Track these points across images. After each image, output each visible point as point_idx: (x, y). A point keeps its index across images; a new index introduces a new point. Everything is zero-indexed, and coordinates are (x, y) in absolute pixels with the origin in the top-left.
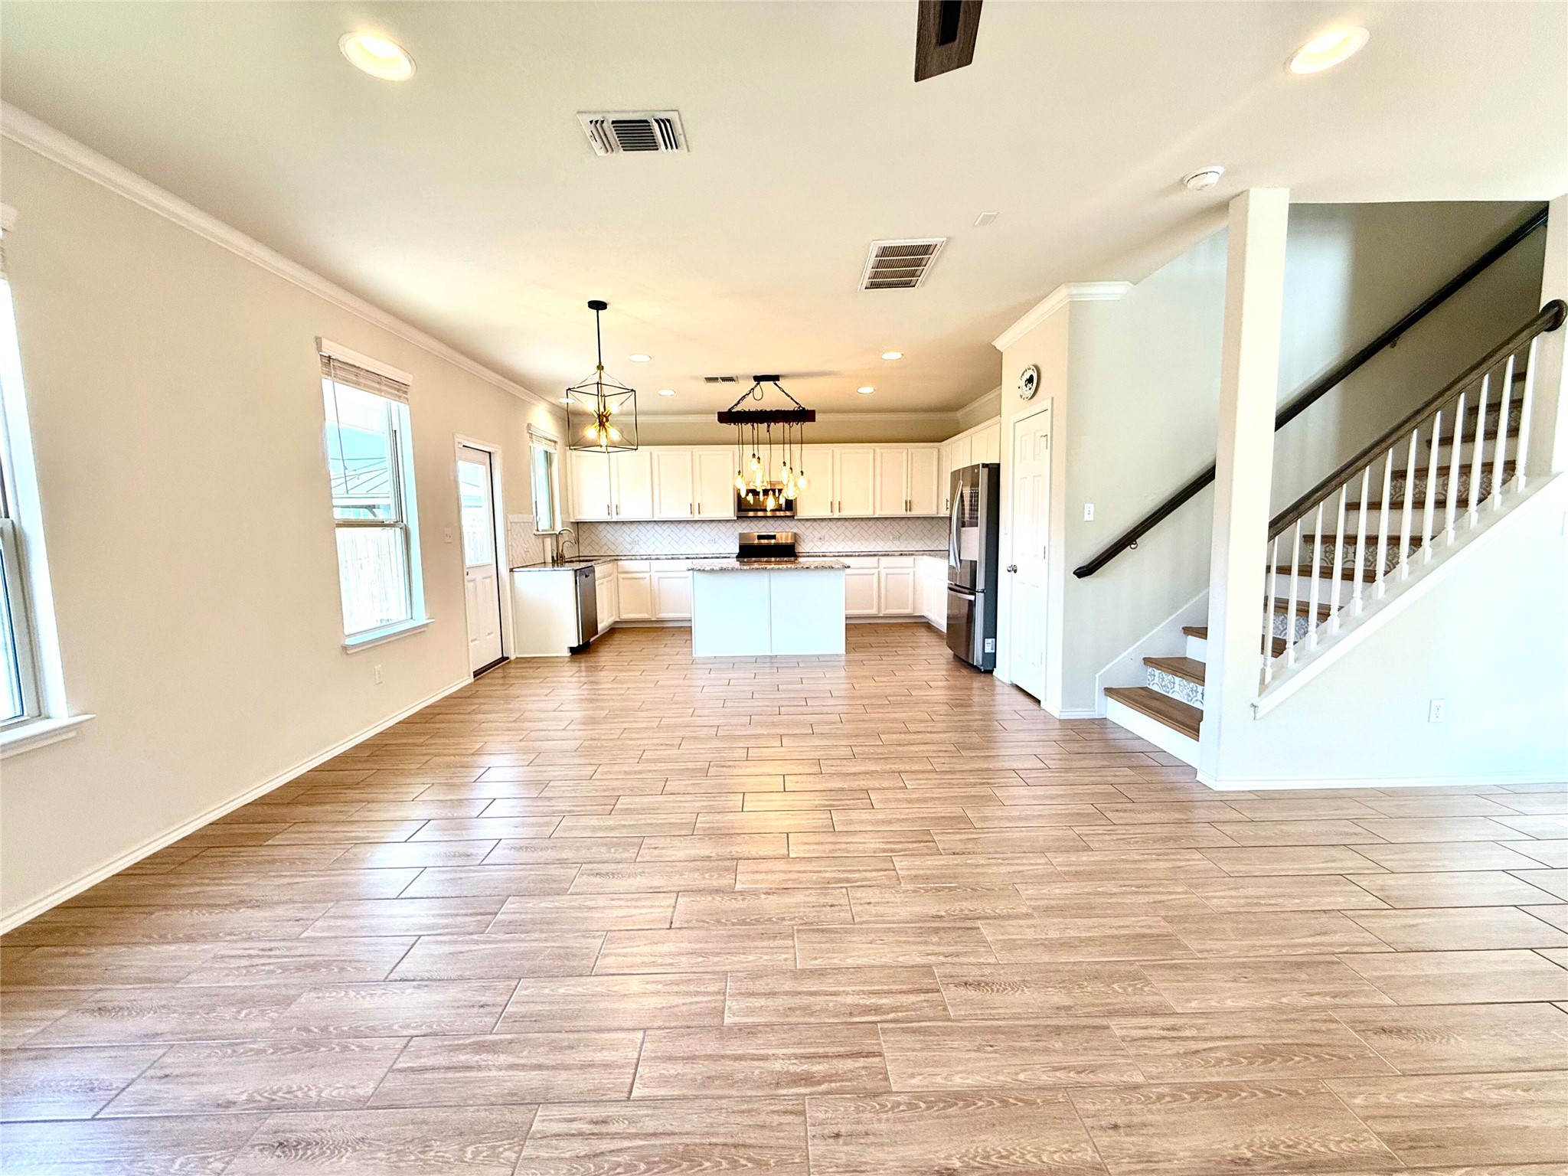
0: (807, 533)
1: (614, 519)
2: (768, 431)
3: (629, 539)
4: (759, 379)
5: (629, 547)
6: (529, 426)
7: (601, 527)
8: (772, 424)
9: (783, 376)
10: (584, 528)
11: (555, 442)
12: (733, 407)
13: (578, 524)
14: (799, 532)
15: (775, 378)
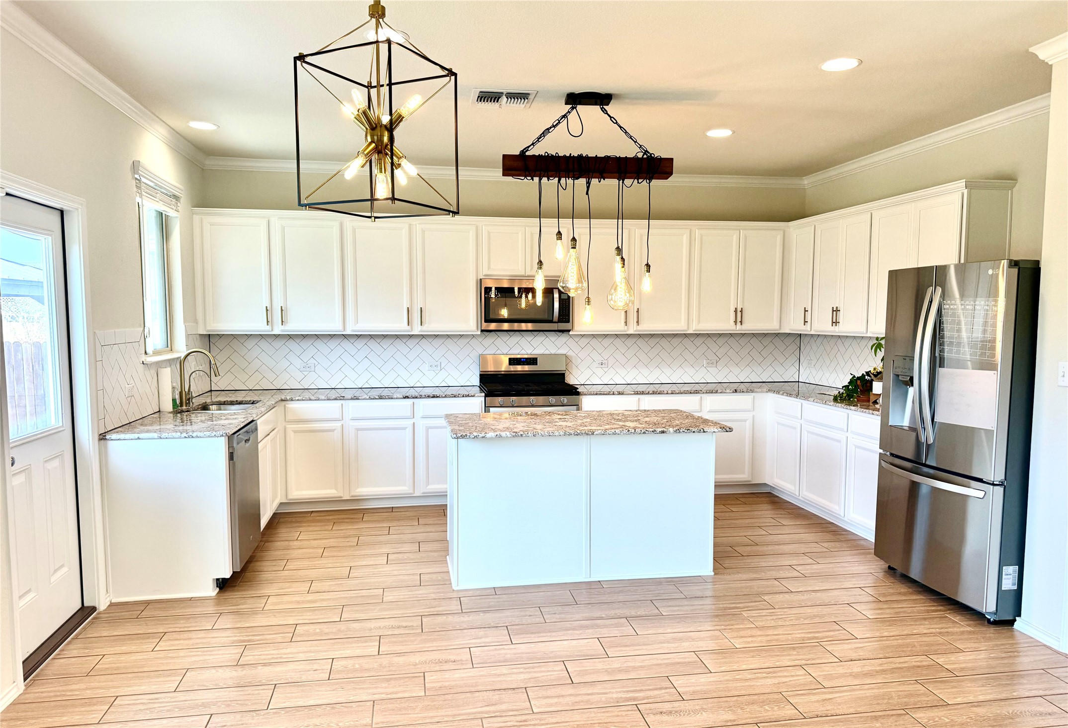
0: (582, 354)
1: (277, 331)
2: (587, 193)
3: (298, 363)
4: (575, 99)
5: (299, 376)
6: (135, 166)
7: (250, 344)
8: (594, 181)
9: (619, 96)
10: (221, 344)
11: (176, 198)
12: (527, 149)
13: (209, 339)
14: (570, 353)
15: (601, 99)
